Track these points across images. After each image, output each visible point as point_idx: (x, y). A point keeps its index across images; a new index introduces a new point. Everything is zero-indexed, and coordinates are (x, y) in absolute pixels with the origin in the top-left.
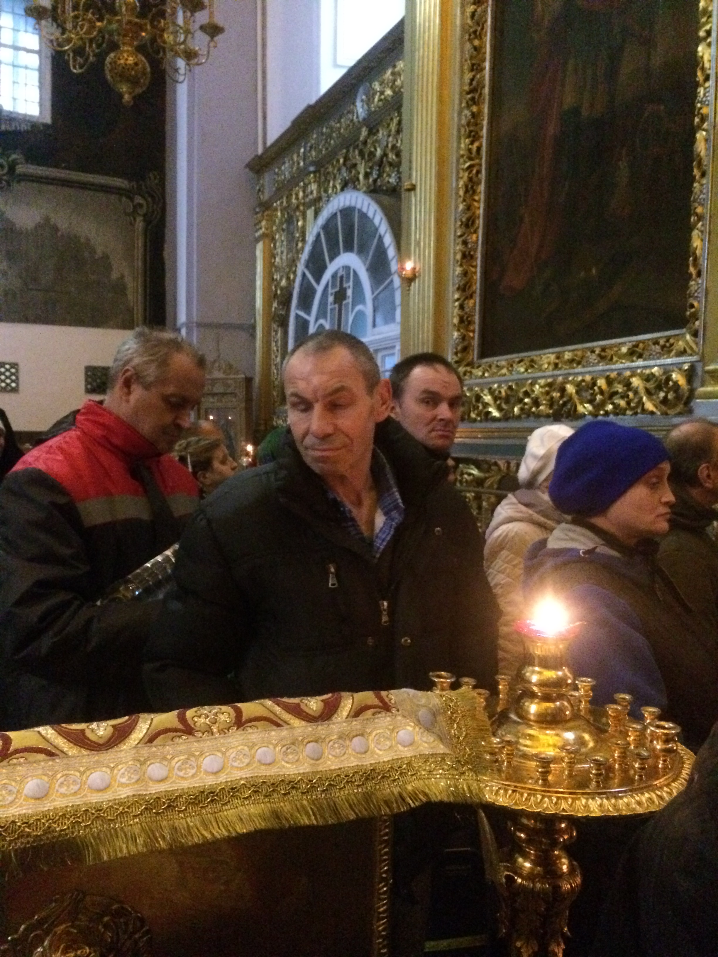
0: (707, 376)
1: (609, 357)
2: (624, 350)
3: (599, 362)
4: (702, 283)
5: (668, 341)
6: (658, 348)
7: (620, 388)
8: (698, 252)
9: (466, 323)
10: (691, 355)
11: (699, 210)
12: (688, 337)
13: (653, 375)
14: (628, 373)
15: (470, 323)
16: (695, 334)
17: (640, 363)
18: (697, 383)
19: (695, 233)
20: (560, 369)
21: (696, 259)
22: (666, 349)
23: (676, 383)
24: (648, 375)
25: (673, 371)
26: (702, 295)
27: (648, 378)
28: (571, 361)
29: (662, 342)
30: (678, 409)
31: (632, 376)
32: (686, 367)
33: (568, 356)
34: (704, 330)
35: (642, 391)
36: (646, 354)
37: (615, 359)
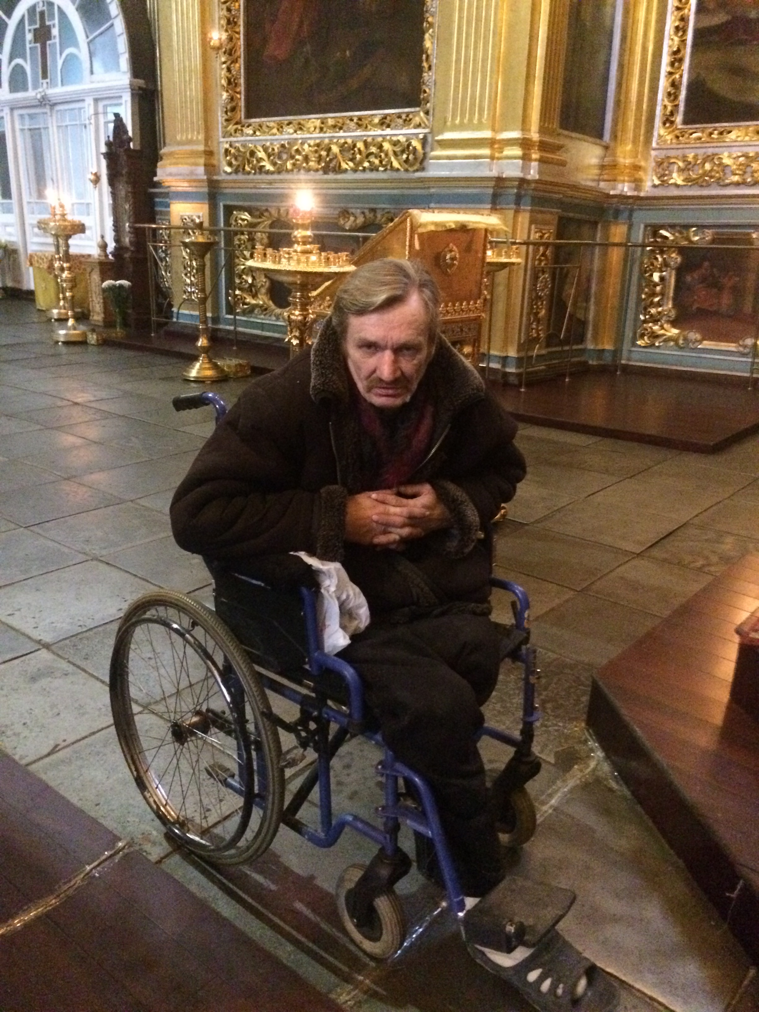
0: (435, 144)
1: (365, 126)
2: (376, 120)
3: (357, 129)
4: (432, 76)
5: (407, 116)
6: (400, 121)
7: (373, 149)
8: (429, 52)
9: (234, 85)
10: (424, 128)
11: (430, 19)
12: (422, 114)
13: (399, 141)
14: (380, 139)
15: (236, 85)
16: (427, 113)
17: (388, 131)
18: (428, 149)
19: (427, 36)
20: (325, 133)
21: (428, 57)
22: (407, 122)
23: (415, 148)
24: (395, 142)
25: (412, 139)
26: (432, 85)
27: (396, 143)
28: (334, 126)
29: (404, 117)
30: (415, 168)
31: (383, 141)
32: (421, 136)
33: (331, 122)
34: (434, 110)
35: (391, 153)
36: (393, 125)
37: (369, 127)
